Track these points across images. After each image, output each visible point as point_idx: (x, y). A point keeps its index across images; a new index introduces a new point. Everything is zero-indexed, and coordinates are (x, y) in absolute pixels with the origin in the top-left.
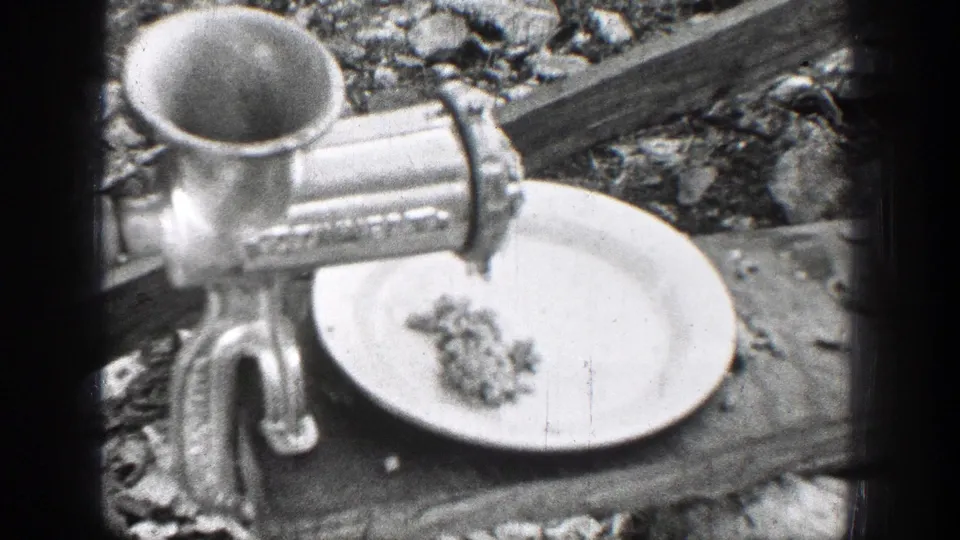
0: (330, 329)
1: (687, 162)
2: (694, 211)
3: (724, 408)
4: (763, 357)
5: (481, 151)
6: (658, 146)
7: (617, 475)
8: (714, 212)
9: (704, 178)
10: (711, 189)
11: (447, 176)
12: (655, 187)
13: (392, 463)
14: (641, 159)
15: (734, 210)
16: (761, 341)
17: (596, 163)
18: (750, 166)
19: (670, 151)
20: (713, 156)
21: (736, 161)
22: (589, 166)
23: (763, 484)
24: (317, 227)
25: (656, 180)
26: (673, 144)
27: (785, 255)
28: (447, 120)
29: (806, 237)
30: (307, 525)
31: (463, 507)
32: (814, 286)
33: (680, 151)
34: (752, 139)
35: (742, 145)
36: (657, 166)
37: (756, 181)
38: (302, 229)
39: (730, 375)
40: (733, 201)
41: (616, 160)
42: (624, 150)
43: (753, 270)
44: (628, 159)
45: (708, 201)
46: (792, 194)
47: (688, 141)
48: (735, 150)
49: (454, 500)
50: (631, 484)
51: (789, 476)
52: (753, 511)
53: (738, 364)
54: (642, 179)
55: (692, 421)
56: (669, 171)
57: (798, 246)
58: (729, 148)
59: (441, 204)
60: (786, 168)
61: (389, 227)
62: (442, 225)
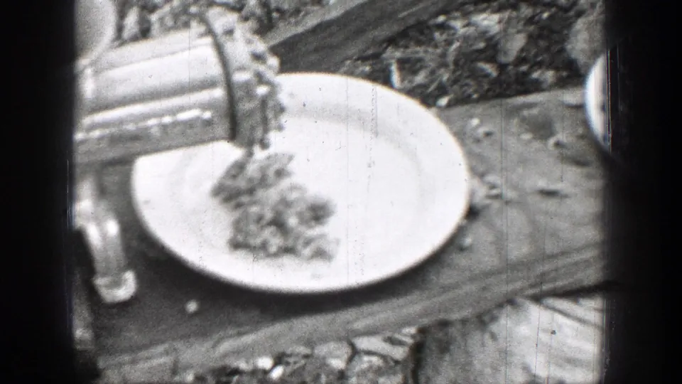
0: (147, 202)
1: (505, 30)
2: (510, 68)
3: (462, 249)
4: (496, 205)
5: (234, 64)
6: (484, 19)
7: (375, 307)
8: (524, 68)
9: (517, 43)
10: (522, 50)
11: (208, 84)
12: (480, 51)
13: (192, 306)
14: (471, 30)
15: (539, 65)
16: (495, 192)
17: (437, 35)
18: (552, 32)
19: (492, 23)
20: (525, 24)
21: (542, 28)
22: (432, 39)
23: (500, 306)
24: (107, 131)
25: (482, 45)
26: (496, 17)
27: (515, 121)
28: (208, 40)
29: (530, 106)
30: (127, 358)
31: (248, 339)
32: (537, 145)
33: (500, 22)
34: (553, 10)
35: (545, 15)
36: (483, 34)
37: (557, 42)
38: (96, 133)
39: (465, 221)
40: (539, 59)
41: (452, 32)
42: (458, 24)
43: (488, 134)
44: (461, 31)
45: (520, 60)
46: (583, 51)
47: (506, 14)
48: (540, 19)
49: (240, 334)
50: (390, 313)
51: (519, 300)
52: (494, 328)
53: (472, 213)
54: (471, 46)
55: (435, 260)
56: (492, 38)
57: (526, 113)
58: (537, 18)
59: (204, 107)
60: (578, 32)
61: (164, 127)
62: (208, 123)
